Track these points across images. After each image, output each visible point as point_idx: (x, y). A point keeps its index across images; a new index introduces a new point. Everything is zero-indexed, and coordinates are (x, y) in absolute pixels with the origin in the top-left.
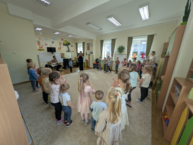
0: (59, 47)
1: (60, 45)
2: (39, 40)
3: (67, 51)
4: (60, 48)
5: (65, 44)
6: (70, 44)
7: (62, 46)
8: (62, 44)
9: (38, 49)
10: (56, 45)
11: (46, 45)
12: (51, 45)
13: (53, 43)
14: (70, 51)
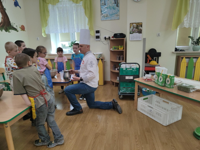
14: (12, 24)
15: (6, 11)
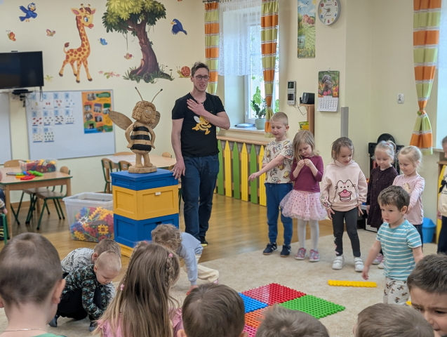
0: (76, 44)
1: (79, 25)
3: (134, 75)
4: (78, 56)
5: (125, 16)
6: (161, 14)
7: (97, 30)
8: (97, 19)
14: (161, 68)
15: (153, 47)
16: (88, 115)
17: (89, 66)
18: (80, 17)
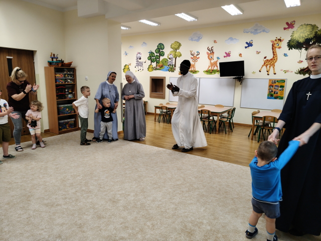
2: (213, 44)
3: (302, 72)
5: (302, 40)
7: (283, 50)
9: (206, 69)
10: (258, 53)
11: (228, 55)
12: (240, 55)
13: (250, 45)
16: (271, 90)
17: (275, 67)
18: (275, 44)
